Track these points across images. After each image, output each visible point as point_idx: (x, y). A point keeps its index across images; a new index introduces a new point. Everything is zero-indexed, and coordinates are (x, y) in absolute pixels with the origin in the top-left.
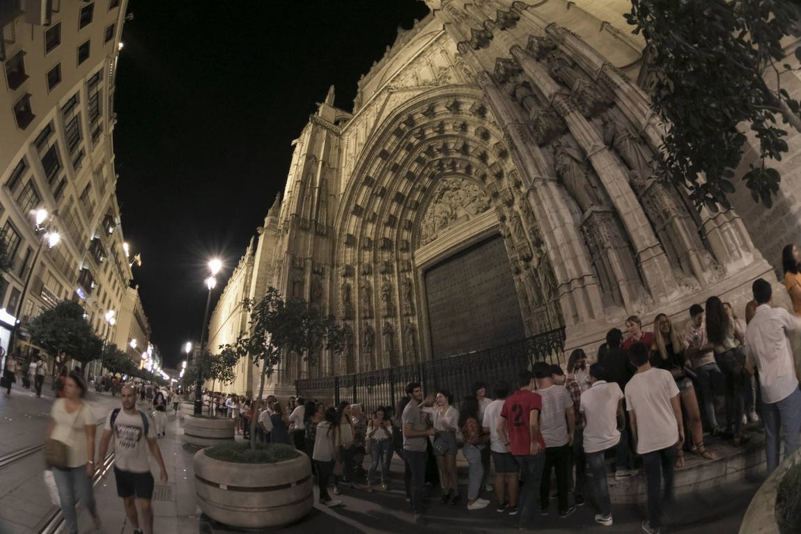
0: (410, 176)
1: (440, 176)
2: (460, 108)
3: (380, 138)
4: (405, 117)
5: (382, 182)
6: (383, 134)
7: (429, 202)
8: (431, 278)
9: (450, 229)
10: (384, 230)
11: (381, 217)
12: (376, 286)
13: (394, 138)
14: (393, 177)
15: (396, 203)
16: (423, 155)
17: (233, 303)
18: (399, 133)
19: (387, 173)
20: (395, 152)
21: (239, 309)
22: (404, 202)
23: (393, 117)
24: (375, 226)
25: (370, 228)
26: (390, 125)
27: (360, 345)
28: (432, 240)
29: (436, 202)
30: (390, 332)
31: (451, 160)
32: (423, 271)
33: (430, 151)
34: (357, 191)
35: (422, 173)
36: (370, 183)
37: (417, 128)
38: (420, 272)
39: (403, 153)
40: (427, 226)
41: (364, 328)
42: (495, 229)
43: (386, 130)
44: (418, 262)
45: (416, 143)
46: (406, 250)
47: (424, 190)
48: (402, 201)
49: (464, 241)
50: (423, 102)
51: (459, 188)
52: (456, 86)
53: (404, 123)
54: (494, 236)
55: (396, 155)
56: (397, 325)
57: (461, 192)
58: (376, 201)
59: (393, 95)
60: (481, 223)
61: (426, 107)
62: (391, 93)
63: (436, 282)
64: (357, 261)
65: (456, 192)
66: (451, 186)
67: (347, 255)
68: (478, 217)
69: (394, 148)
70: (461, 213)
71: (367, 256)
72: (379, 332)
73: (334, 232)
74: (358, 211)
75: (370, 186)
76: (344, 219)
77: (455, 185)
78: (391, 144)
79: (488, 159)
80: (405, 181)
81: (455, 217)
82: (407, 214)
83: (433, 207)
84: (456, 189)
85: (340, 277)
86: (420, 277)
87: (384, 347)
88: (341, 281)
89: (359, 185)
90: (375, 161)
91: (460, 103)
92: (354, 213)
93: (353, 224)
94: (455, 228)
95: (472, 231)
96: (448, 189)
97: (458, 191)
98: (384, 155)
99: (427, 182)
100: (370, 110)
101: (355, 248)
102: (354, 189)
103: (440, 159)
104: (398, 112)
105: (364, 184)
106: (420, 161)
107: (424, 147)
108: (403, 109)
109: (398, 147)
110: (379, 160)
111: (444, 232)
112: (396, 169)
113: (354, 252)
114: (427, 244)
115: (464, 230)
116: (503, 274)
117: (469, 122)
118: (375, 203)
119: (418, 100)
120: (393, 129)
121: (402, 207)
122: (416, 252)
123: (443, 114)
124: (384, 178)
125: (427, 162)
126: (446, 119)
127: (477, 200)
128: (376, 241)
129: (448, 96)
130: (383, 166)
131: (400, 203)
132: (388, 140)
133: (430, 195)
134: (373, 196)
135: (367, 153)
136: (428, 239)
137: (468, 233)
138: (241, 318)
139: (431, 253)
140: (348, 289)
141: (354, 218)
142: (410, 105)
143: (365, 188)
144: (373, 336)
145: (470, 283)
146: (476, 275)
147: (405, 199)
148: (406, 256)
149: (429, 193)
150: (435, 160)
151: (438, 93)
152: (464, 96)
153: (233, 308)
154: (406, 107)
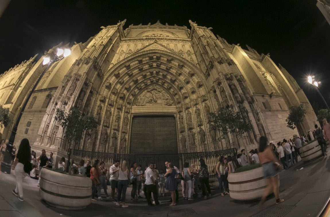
0: (145, 77)
1: (154, 83)
2: (183, 68)
3: (143, 55)
4: (158, 55)
5: (133, 71)
6: (145, 54)
7: (145, 90)
8: (136, 121)
9: (153, 105)
10: (124, 91)
11: (125, 84)
12: (114, 113)
13: (147, 58)
14: (138, 72)
15: (133, 83)
16: (155, 72)
17: (8, 82)
18: (151, 58)
19: (136, 69)
20: (145, 64)
21: (11, 87)
22: (137, 84)
23: (153, 51)
24: (121, 86)
25: (119, 86)
26: (150, 53)
27: (100, 139)
28: (142, 106)
29: (148, 92)
30: (115, 138)
31: (165, 81)
32: (134, 116)
33: (157, 73)
34: (121, 67)
35: (149, 78)
36: (128, 68)
37: (159, 62)
38: (132, 116)
39: (147, 66)
40: (141, 99)
41: (104, 131)
42: (173, 114)
43: (147, 54)
44: (133, 111)
45: (154, 66)
46: (129, 103)
47: (146, 85)
48: (136, 83)
49: (159, 112)
50: (170, 56)
51: (161, 92)
52: (187, 61)
53: (157, 57)
54: (170, 116)
55: (144, 65)
56: (119, 136)
57: (161, 94)
58: (126, 76)
59: (155, 44)
60: (169, 109)
61: (170, 58)
62: (156, 43)
63: (138, 123)
64: (108, 97)
65: (159, 93)
66: (158, 89)
67: (105, 92)
68: (165, 106)
69: (146, 62)
70: (159, 101)
71: (113, 97)
72: (110, 136)
73: (103, 78)
74: (117, 76)
75: (127, 69)
76: (110, 75)
77: (159, 90)
78: (145, 60)
79: (182, 90)
80: (141, 77)
81: (156, 102)
82: (135, 89)
83: (146, 93)
84: (159, 92)
85: (98, 100)
86: (132, 118)
87: (111, 144)
88: (98, 103)
89: (123, 66)
90: (135, 61)
91: (185, 67)
92: (115, 75)
93: (113, 79)
94: (155, 106)
95: (164, 110)
96: (156, 90)
97: (160, 93)
98: (140, 62)
99: (149, 82)
100: (141, 41)
101: (109, 91)
102: (120, 65)
103: (160, 78)
104: (157, 51)
105: (125, 66)
106: (152, 73)
107: (157, 70)
108: (159, 52)
109: (147, 63)
110: (137, 62)
111: (150, 105)
112: (141, 70)
113: (108, 92)
114: (139, 106)
115: (159, 108)
116: (171, 131)
117: (183, 74)
118: (125, 77)
119: (168, 54)
120: (150, 55)
121: (135, 86)
122: (133, 107)
123: (174, 65)
124: (135, 70)
125: (153, 75)
126: (174, 67)
127: (168, 100)
128: (119, 93)
129: (181, 61)
130: (137, 65)
131: (135, 83)
132: (145, 57)
133: (147, 88)
134: (127, 74)
135: (135, 56)
136: (140, 104)
137: (161, 110)
138: (10, 93)
139: (141, 111)
140: (100, 108)
141: (114, 78)
142: (164, 53)
143: (125, 69)
144: (107, 137)
145: (155, 129)
146: (159, 127)
147: (138, 83)
148: (128, 106)
149: (147, 87)
150: (157, 77)
151: (178, 57)
152: (188, 65)
153: (6, 85)
154: (161, 52)
